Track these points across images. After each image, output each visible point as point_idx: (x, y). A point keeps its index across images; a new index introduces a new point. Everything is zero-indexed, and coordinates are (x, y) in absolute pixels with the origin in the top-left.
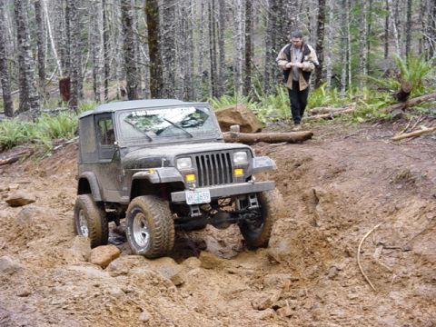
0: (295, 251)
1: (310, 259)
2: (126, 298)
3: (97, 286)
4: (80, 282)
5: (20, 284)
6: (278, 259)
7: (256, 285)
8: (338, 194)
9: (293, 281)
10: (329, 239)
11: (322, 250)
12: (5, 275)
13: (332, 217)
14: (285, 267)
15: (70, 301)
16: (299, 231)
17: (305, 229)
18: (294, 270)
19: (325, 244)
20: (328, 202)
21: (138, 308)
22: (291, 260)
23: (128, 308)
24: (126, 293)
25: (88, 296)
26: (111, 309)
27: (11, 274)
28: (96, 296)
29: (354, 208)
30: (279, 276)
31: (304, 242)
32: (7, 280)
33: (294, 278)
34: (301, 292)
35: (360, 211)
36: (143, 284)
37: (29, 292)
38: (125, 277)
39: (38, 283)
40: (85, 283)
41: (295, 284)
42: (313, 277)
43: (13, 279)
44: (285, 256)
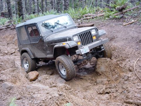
0: (107, 70)
1: (113, 73)
2: (61, 98)
3: (48, 93)
4: (40, 92)
5: (15, 94)
6: (101, 73)
7: (94, 83)
8: (116, 47)
9: (108, 81)
10: (120, 65)
11: (118, 69)
12: (8, 90)
13: (116, 56)
14: (104, 76)
15: (42, 102)
16: (108, 63)
17: (110, 62)
18: (107, 77)
19: (118, 67)
20: (113, 50)
21: (67, 102)
22: (106, 73)
23: (63, 102)
24: (60, 95)
25: (47, 98)
26: (58, 104)
27: (10, 90)
28: (51, 98)
29: (124, 52)
30: (103, 79)
31: (110, 66)
32: (9, 92)
33: (108, 80)
34: (113, 86)
35: (127, 53)
36: (63, 90)
37: (20, 97)
38: (56, 88)
39: (22, 93)
40: (42, 92)
41: (110, 82)
42: (116, 80)
43: (11, 91)
44: (103, 72)
